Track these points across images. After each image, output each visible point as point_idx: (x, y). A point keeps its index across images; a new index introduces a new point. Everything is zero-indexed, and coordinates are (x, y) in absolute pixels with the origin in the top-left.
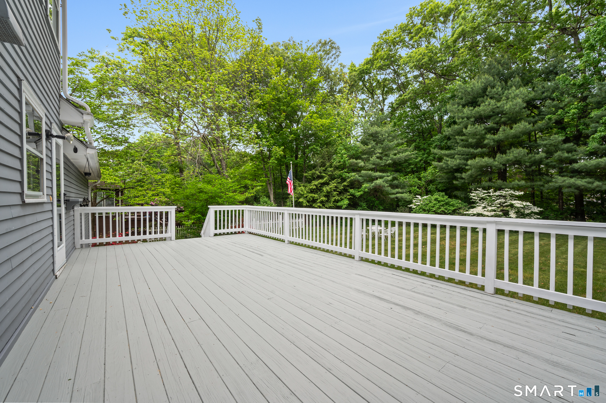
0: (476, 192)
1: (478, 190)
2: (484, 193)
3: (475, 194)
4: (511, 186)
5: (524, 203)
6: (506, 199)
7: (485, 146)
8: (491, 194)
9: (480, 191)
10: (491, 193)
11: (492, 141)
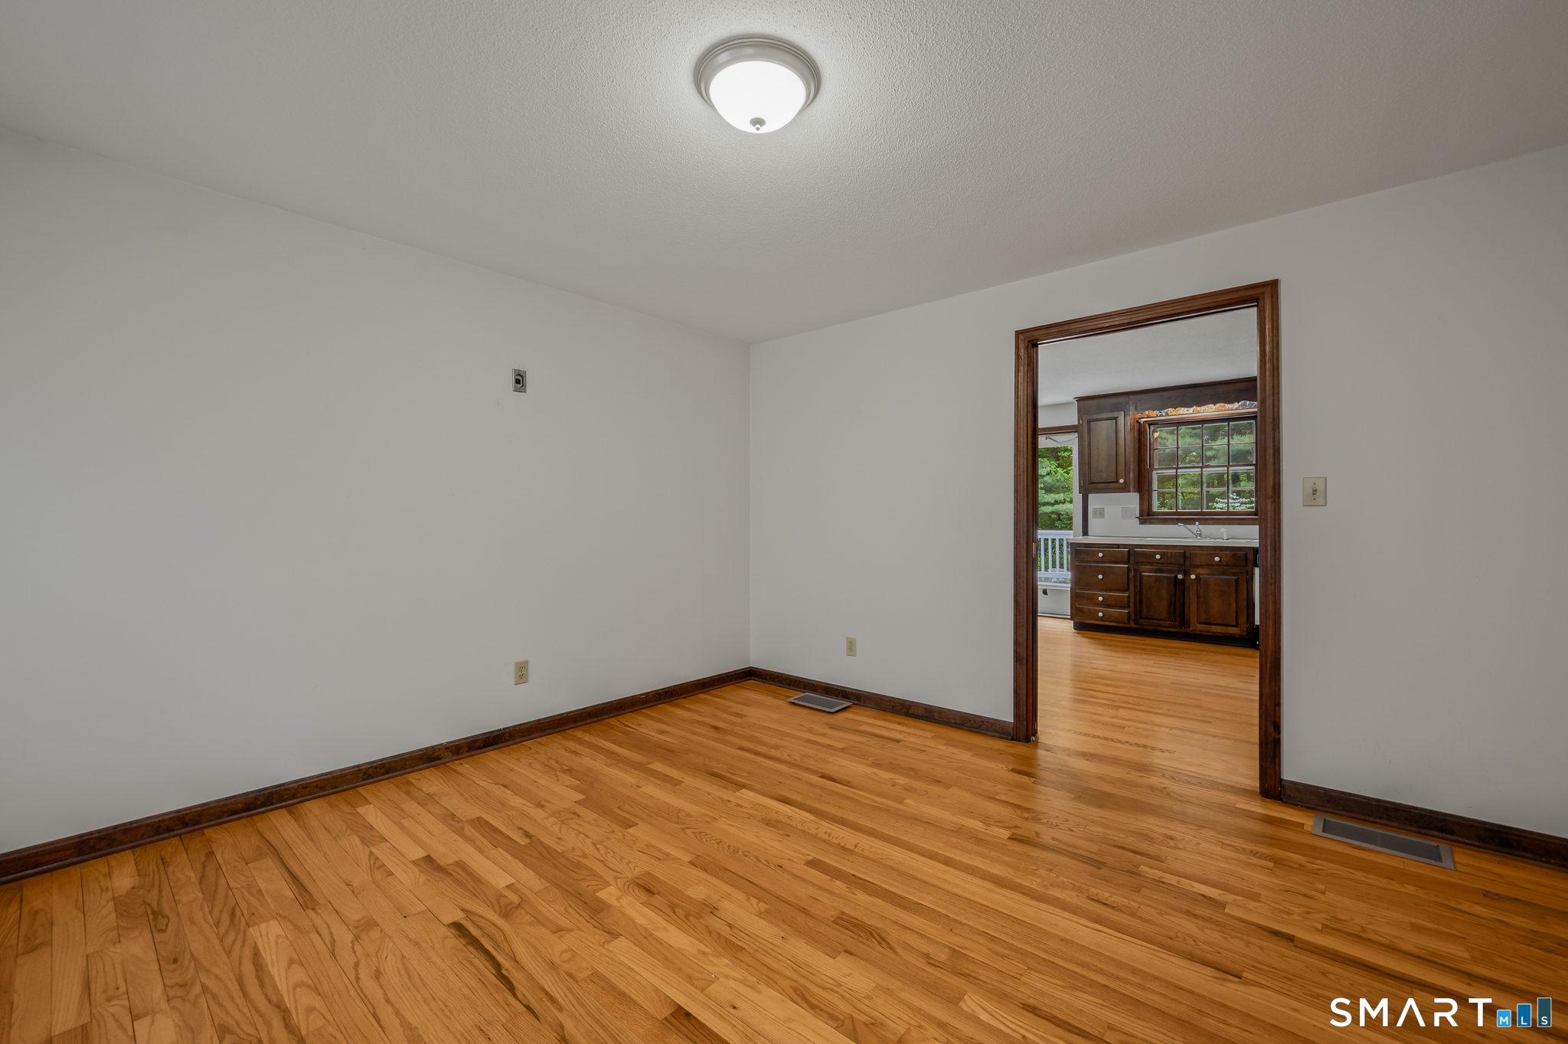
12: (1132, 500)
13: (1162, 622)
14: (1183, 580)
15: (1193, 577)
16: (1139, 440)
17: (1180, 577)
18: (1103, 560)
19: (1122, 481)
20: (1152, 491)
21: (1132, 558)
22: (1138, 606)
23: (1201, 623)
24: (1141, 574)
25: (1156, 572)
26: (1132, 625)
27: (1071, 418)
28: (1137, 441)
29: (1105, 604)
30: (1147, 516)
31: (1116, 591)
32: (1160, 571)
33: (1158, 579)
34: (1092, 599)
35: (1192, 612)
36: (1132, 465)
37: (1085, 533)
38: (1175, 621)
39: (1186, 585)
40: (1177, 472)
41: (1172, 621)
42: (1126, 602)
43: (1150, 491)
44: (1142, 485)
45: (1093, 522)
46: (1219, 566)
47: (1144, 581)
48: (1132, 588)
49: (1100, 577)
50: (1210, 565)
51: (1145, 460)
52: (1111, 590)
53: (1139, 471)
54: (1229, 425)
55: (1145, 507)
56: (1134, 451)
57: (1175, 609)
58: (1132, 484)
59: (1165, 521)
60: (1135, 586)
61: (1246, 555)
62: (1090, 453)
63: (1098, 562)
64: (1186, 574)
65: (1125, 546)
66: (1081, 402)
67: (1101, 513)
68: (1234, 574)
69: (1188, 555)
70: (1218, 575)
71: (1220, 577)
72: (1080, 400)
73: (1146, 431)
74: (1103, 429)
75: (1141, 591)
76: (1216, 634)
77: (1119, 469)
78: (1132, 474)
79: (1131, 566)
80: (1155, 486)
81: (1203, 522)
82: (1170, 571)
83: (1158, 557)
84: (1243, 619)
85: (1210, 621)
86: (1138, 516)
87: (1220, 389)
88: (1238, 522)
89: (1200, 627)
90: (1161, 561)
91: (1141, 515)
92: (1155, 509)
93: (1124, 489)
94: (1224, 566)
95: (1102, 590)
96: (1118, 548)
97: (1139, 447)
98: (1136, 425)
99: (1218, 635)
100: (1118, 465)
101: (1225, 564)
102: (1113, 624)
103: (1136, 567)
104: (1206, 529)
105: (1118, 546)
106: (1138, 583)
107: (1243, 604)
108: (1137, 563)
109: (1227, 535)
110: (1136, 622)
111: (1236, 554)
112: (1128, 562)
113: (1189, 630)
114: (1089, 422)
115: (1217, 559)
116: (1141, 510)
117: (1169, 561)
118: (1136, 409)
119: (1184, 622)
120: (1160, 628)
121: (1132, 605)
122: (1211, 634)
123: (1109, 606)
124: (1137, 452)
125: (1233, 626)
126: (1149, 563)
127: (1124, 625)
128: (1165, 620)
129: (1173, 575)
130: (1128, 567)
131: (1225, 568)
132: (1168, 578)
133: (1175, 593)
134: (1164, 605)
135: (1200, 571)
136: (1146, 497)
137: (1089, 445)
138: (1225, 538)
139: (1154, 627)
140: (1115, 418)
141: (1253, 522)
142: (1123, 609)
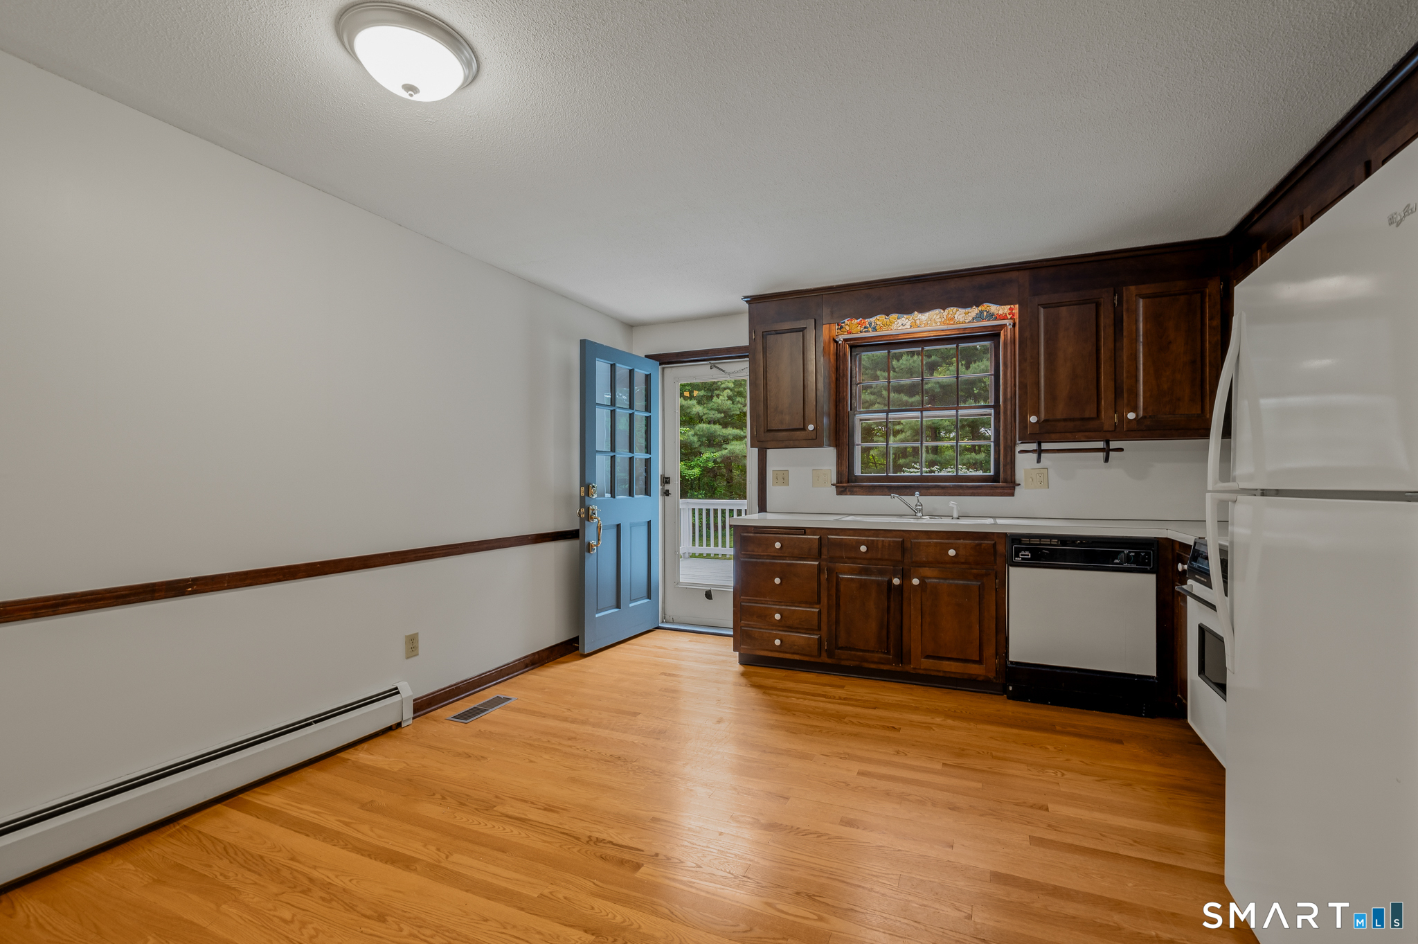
12: (827, 456)
13: (868, 655)
14: (901, 586)
15: (916, 581)
16: (837, 369)
17: (896, 581)
18: (781, 554)
19: (811, 427)
20: (854, 445)
21: (824, 551)
22: (834, 627)
23: (928, 657)
24: (837, 577)
25: (860, 574)
26: (824, 659)
27: (739, 335)
28: (833, 369)
29: (785, 626)
30: (847, 483)
31: (800, 603)
32: (865, 571)
33: (863, 585)
34: (765, 616)
35: (915, 638)
36: (826, 405)
37: (763, 508)
38: (888, 653)
39: (906, 595)
41: (884, 653)
42: (815, 622)
43: (851, 446)
44: (840, 437)
45: (772, 490)
46: (954, 563)
47: (842, 588)
48: (824, 600)
49: (777, 581)
50: (940, 562)
51: (845, 399)
52: (793, 603)
53: (837, 415)
54: (957, 347)
55: (845, 469)
56: (830, 384)
57: (888, 632)
58: (825, 434)
59: (871, 491)
60: (829, 596)
61: (994, 545)
62: (766, 385)
63: (774, 557)
64: (905, 577)
65: (814, 531)
66: (753, 305)
67: (783, 478)
68: (976, 577)
69: (908, 545)
70: (952, 579)
71: (956, 582)
72: (753, 300)
73: (845, 354)
74: (785, 347)
75: (838, 605)
76: (948, 675)
77: (807, 410)
78: (825, 420)
79: (823, 563)
80: (858, 438)
81: (926, 491)
82: (881, 572)
83: (863, 548)
84: (990, 651)
85: (940, 655)
86: (835, 481)
87: (952, 285)
88: (971, 491)
89: (926, 664)
90: (869, 556)
91: (839, 481)
92: (858, 471)
93: (814, 441)
94: (962, 563)
95: (780, 603)
96: (805, 534)
97: (837, 379)
98: (833, 347)
99: (953, 676)
100: (806, 403)
101: (963, 560)
102: (797, 657)
103: (830, 564)
104: (930, 502)
105: (804, 531)
106: (833, 592)
107: (991, 625)
108: (832, 559)
109: (958, 511)
110: (830, 654)
111: (980, 545)
112: (819, 556)
113: (909, 668)
114: (765, 335)
115: (952, 552)
116: (839, 473)
117: (879, 556)
118: (832, 313)
119: (901, 655)
120: (866, 665)
121: (824, 627)
122: (941, 674)
123: (791, 628)
124: (833, 385)
125: (974, 662)
126: (853, 560)
127: (812, 659)
128: (873, 652)
129: (886, 579)
130: (819, 565)
131: (964, 566)
132: (878, 583)
133: (889, 607)
134: (872, 626)
135: (927, 572)
136: (846, 453)
137: (765, 372)
138: (955, 515)
139: (857, 663)
140: (802, 330)
141: (992, 491)
142: (811, 632)
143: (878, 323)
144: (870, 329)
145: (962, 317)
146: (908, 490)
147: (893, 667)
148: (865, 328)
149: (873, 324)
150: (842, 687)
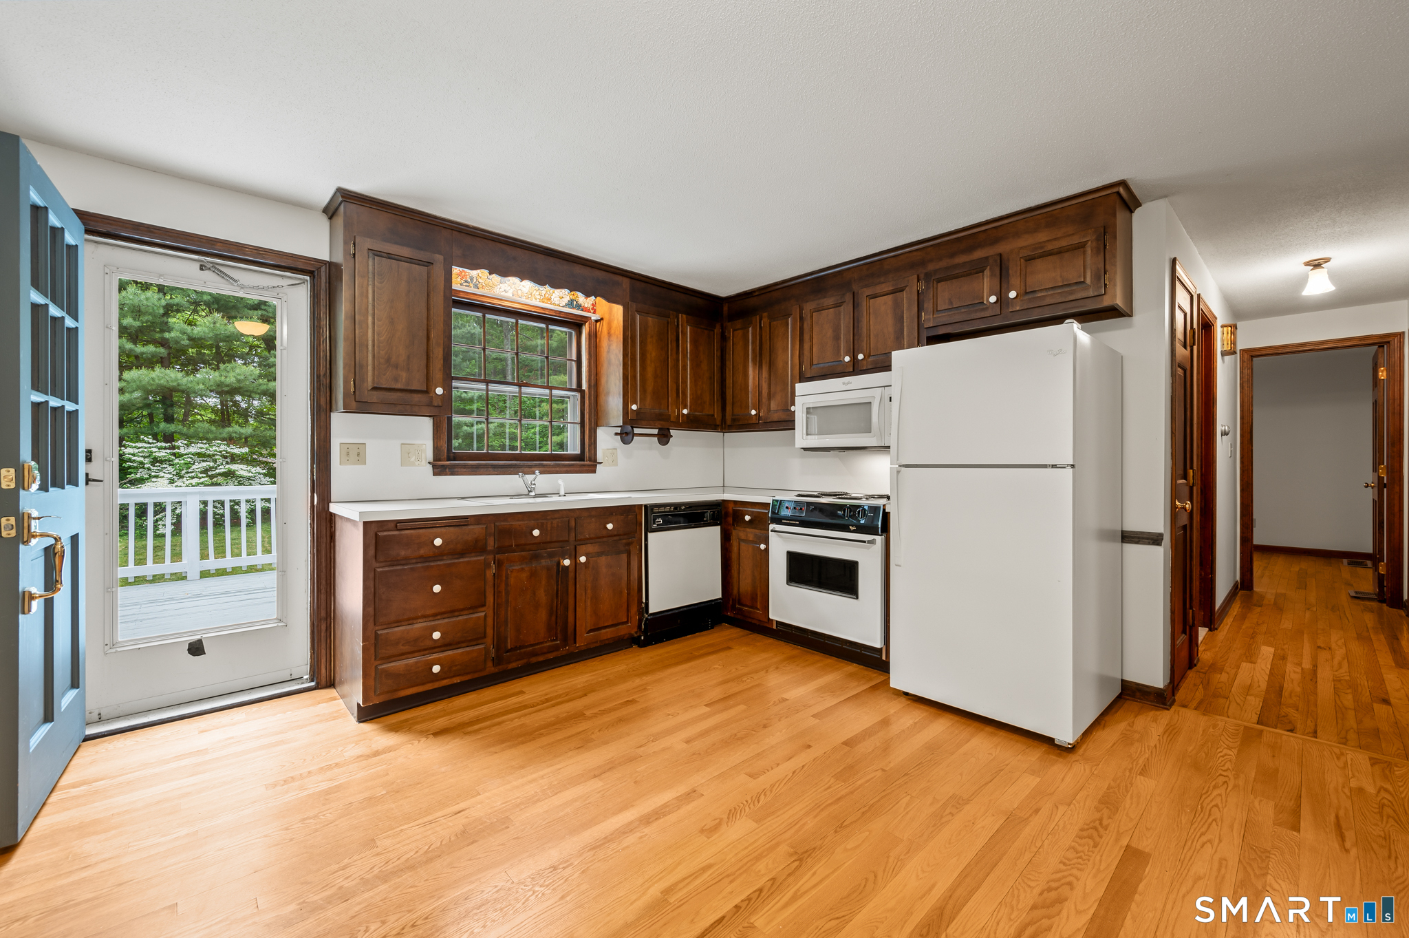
0: (139, 445)
1: (143, 441)
2: (160, 448)
3: (137, 451)
4: (225, 435)
5: (253, 470)
6: (215, 461)
7: (163, 343)
8: (182, 451)
9: (149, 443)
10: (182, 449)
11: (185, 337)
12: (420, 430)
13: (536, 648)
14: (573, 567)
15: (583, 559)
17: (567, 563)
18: (438, 553)
19: (439, 391)
21: (491, 541)
22: (503, 629)
23: (591, 632)
24: (507, 570)
25: (530, 561)
26: (491, 668)
29: (443, 644)
30: (446, 460)
31: (462, 611)
32: (536, 558)
33: (533, 573)
34: (417, 642)
35: (580, 617)
38: (555, 639)
39: (571, 575)
40: (487, 390)
41: (553, 640)
42: (480, 630)
46: (609, 536)
47: (512, 581)
48: (490, 601)
49: (437, 589)
50: (599, 537)
52: (454, 613)
55: (444, 443)
57: (555, 618)
60: (497, 594)
61: (636, 516)
63: (428, 559)
64: (574, 558)
65: (479, 519)
67: (357, 454)
68: (625, 546)
69: (573, 524)
77: (431, 368)
79: (489, 556)
82: (550, 556)
83: (536, 533)
85: (600, 626)
86: (431, 460)
87: (578, 270)
89: (588, 639)
90: (538, 540)
91: (436, 459)
92: (460, 448)
94: (615, 535)
96: (468, 524)
99: (606, 642)
100: (431, 360)
101: (616, 532)
102: (457, 680)
103: (499, 556)
105: (467, 520)
106: (503, 587)
107: (634, 587)
108: (501, 549)
110: (498, 661)
111: (627, 517)
112: (485, 549)
113: (574, 647)
114: (372, 254)
115: (610, 526)
116: (436, 449)
117: (548, 539)
118: (464, 257)
119: (567, 635)
120: (535, 660)
121: (490, 632)
122: (598, 644)
123: (453, 644)
125: (622, 623)
127: (477, 676)
128: (540, 643)
129: (557, 562)
130: (485, 559)
131: (616, 540)
132: (548, 568)
133: (557, 592)
134: (543, 615)
135: (589, 548)
136: (443, 425)
138: (562, 493)
139: (525, 661)
140: (428, 264)
141: (581, 469)
142: (475, 643)
143: (480, 280)
144: (471, 285)
145: (558, 299)
146: (512, 469)
147: (562, 652)
148: (466, 282)
149: (475, 280)
150: (521, 692)
